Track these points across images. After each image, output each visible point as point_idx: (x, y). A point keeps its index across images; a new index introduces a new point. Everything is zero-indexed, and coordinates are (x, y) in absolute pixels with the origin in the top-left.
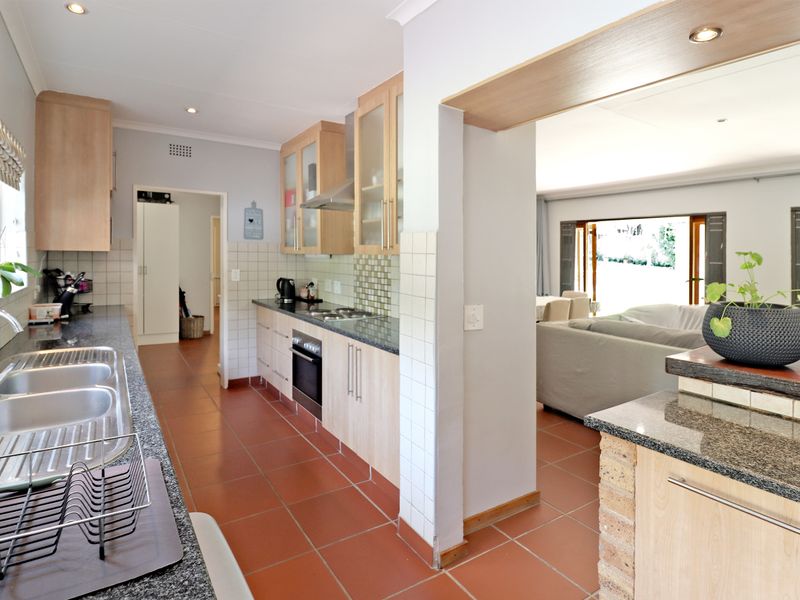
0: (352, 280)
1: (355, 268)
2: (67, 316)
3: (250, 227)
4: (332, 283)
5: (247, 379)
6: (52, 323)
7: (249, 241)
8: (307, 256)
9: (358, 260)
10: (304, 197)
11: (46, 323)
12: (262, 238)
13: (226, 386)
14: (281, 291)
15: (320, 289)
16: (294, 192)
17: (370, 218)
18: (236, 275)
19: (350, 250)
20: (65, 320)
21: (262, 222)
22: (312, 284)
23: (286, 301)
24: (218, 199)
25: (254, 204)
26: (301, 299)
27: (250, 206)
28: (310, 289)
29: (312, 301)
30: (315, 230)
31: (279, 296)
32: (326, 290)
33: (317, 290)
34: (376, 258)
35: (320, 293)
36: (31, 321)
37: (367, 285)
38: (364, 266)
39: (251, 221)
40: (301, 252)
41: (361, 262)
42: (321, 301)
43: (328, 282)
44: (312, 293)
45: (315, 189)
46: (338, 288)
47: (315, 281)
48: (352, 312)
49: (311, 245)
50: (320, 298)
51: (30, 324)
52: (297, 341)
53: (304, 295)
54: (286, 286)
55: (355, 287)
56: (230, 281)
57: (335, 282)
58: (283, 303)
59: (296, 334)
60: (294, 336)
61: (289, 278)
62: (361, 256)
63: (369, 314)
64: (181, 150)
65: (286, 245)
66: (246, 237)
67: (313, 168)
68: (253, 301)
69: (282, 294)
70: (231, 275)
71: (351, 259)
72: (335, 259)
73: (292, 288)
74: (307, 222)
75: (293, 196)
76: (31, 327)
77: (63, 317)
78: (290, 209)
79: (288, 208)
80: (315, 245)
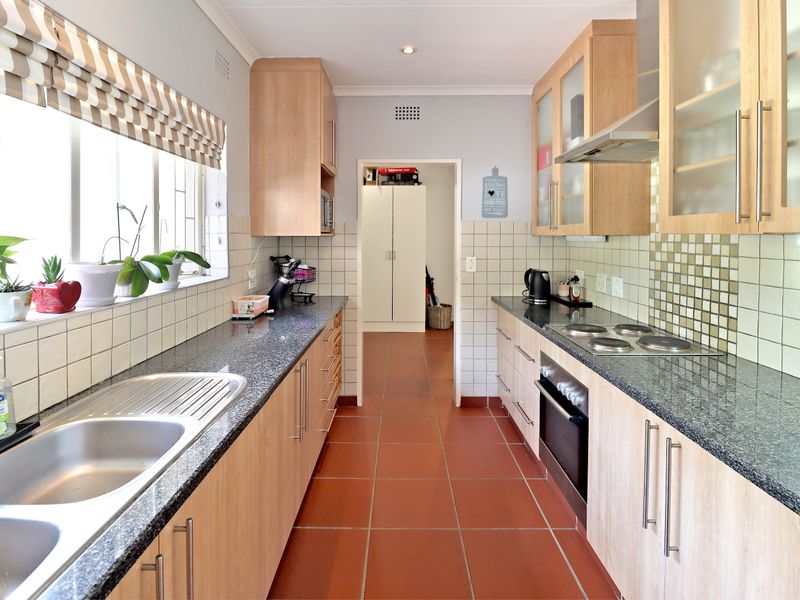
0: (646, 278)
1: (652, 258)
2: (272, 311)
3: (491, 201)
4: (609, 280)
5: (485, 398)
6: (253, 319)
7: (489, 219)
8: (568, 238)
9: (658, 246)
10: (564, 148)
11: (248, 319)
12: (505, 215)
13: (458, 404)
14: (530, 286)
15: (588, 287)
16: (549, 148)
17: (695, 163)
18: (471, 265)
19: (644, 228)
20: (271, 315)
21: (506, 194)
22: (576, 279)
23: (537, 302)
24: (452, 168)
25: (495, 171)
26: (558, 299)
27: (490, 174)
28: (573, 285)
29: (576, 304)
30: (580, 198)
31: (528, 294)
32: (598, 289)
33: (584, 289)
34: (700, 240)
35: (588, 293)
36: (235, 316)
37: (677, 289)
38: (671, 255)
39: (491, 193)
40: (559, 233)
41: (664, 247)
42: (590, 305)
43: (602, 278)
44: (576, 293)
45: (581, 134)
46: (618, 287)
47: (581, 276)
48: (647, 334)
49: (573, 222)
50: (588, 300)
51: (234, 319)
52: (548, 372)
53: (563, 293)
54: (537, 279)
55: (652, 290)
56: (463, 271)
57: (614, 279)
58: (532, 305)
59: (546, 360)
60: (542, 365)
61: (543, 269)
62: (665, 237)
63: (684, 344)
64: (407, 113)
65: (538, 224)
66: (484, 215)
67: (578, 101)
68: (493, 299)
69: (532, 292)
70: (466, 263)
71: (645, 242)
72: (614, 243)
73: (546, 284)
74: (568, 186)
75: (547, 153)
76: (235, 322)
77: (269, 311)
78: (544, 172)
79: (541, 172)
80: (582, 221)
